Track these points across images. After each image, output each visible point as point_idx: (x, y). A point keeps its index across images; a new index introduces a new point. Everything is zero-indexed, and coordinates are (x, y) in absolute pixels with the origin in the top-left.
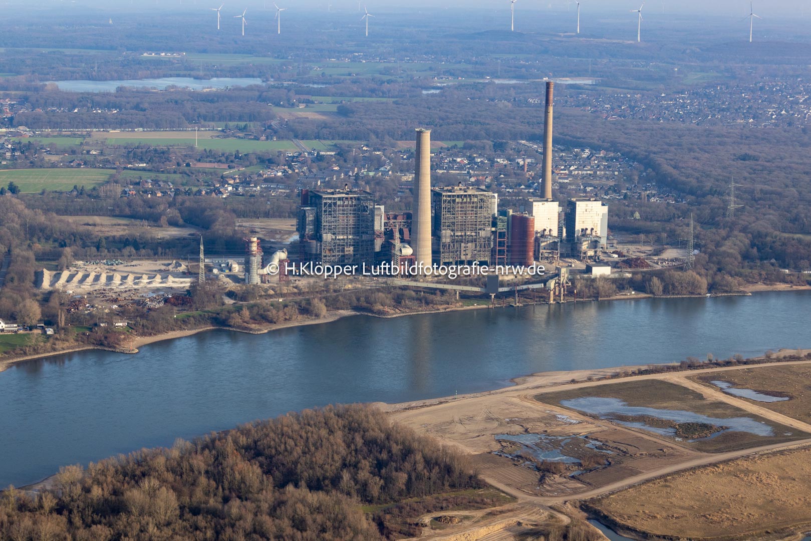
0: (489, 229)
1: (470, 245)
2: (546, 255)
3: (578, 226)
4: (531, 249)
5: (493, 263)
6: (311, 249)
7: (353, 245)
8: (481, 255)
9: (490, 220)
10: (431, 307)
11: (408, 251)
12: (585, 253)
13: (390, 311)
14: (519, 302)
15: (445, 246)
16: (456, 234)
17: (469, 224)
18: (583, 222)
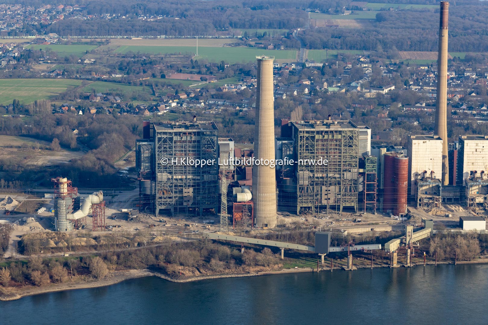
0: (356, 170)
1: (332, 188)
2: (426, 201)
3: (467, 168)
4: (403, 194)
5: (361, 209)
6: (145, 189)
7: (192, 186)
8: (347, 200)
9: (358, 160)
10: (241, 268)
11: (245, 196)
12: (472, 200)
13: (187, 273)
14: (355, 265)
15: (303, 189)
16: (316, 176)
17: (331, 165)
18: (473, 163)
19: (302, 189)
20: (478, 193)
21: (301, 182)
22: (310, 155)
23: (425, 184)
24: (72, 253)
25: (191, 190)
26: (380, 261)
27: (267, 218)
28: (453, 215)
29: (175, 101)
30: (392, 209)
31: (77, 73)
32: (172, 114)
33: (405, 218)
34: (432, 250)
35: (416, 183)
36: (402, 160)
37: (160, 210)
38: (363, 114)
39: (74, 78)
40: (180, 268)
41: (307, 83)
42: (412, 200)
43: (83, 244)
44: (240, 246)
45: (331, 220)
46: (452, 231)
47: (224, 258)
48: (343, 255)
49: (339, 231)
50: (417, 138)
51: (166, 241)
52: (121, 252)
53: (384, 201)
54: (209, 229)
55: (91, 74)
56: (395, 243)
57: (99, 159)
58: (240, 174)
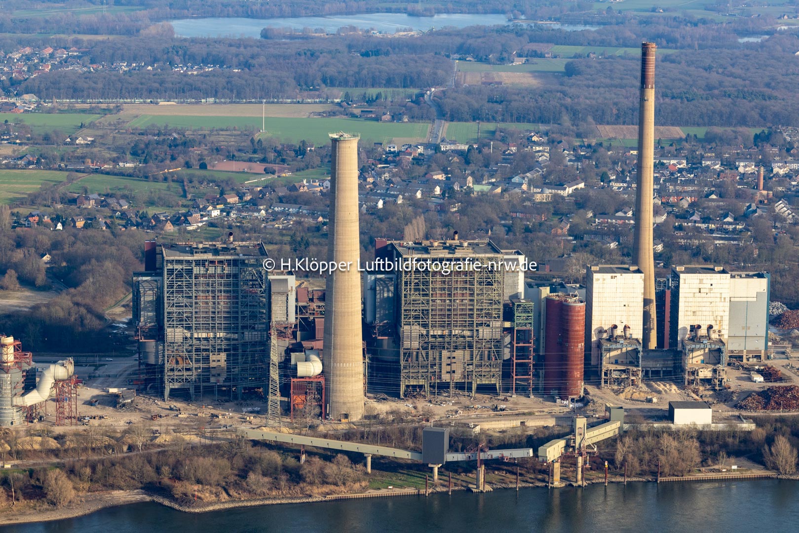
0: (498, 324)
1: (459, 353)
2: (615, 375)
3: (684, 322)
4: (577, 365)
5: (507, 389)
6: (146, 355)
7: (225, 350)
8: (483, 374)
9: (501, 307)
10: (298, 489)
11: (311, 367)
12: (693, 373)
13: (207, 496)
14: (490, 483)
15: (410, 355)
16: (431, 333)
17: (456, 315)
18: (694, 312)
19: (408, 355)
20: (703, 361)
21: (406, 344)
22: (422, 298)
23: (614, 346)
24: (16, 462)
25: (223, 356)
26: (532, 476)
27: (348, 405)
28: (660, 399)
29: (218, 207)
30: (559, 389)
31: (62, 160)
32: (211, 228)
33: (580, 404)
34: (619, 457)
35: (599, 345)
36: (575, 307)
37: (172, 390)
38: (527, 230)
39: (56, 169)
40: (196, 487)
41: (441, 177)
42: (593, 374)
43: (37, 447)
44: (299, 451)
45: (455, 408)
46: (656, 425)
47: (271, 472)
48: (470, 467)
49: (467, 425)
50: (602, 271)
51: (176, 442)
52: (99, 461)
53: (546, 376)
54: (250, 422)
55: (84, 162)
56: (556, 446)
57: (77, 304)
58: (307, 330)
